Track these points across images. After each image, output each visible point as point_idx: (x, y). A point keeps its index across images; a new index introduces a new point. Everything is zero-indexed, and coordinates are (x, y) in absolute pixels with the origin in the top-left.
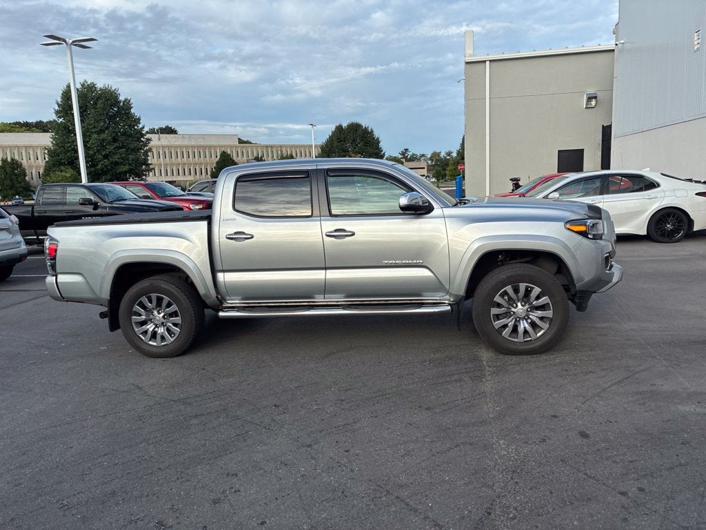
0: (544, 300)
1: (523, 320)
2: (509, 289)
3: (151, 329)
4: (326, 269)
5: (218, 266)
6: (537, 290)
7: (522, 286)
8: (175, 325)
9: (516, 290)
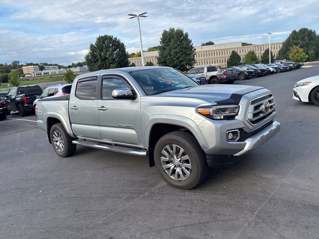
0: (186, 157)
1: (178, 167)
2: (168, 147)
3: (58, 145)
4: (100, 126)
5: (71, 122)
6: (182, 150)
7: (174, 146)
8: (63, 144)
9: (172, 148)
